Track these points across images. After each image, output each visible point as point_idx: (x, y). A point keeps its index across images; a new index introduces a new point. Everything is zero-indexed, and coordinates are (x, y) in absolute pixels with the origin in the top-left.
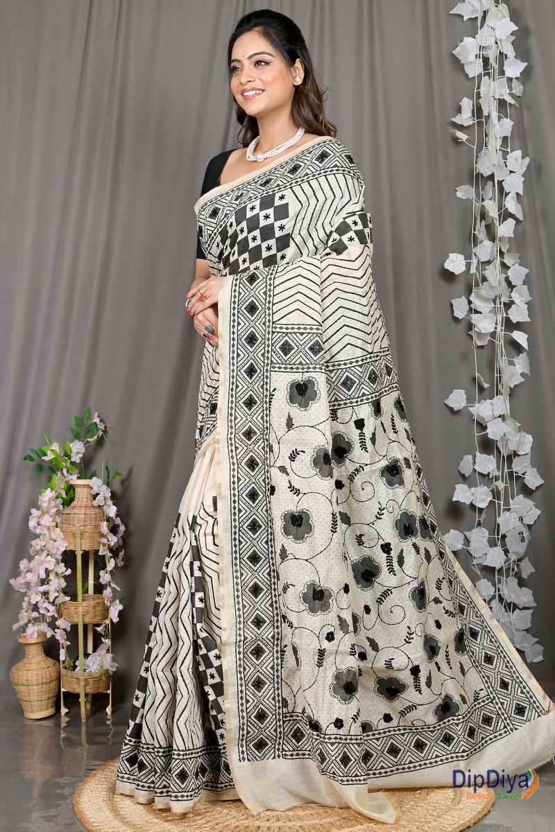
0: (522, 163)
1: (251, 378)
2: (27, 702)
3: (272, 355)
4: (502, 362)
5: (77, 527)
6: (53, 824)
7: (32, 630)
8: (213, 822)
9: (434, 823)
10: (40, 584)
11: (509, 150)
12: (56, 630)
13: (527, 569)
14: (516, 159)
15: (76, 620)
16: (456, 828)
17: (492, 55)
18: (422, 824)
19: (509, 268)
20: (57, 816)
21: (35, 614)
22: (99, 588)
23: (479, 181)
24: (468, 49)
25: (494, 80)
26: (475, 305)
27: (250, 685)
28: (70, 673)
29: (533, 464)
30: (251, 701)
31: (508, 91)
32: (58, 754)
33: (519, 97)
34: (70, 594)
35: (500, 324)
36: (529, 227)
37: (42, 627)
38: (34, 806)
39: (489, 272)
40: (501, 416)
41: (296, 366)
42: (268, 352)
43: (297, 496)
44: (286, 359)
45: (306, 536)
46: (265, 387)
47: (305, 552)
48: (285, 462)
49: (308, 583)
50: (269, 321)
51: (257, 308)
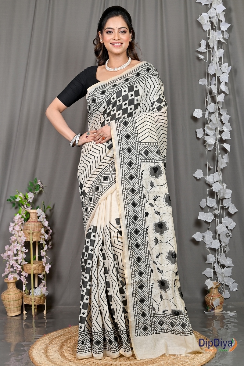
0: (228, 69)
1: (131, 167)
2: (9, 309)
3: (140, 156)
4: (219, 157)
5: (31, 231)
6: (20, 363)
7: (11, 276)
8: (91, 362)
9: (189, 362)
10: (14, 256)
11: (222, 63)
12: (21, 277)
13: (228, 249)
14: (225, 67)
15: (30, 272)
16: (199, 365)
17: (215, 21)
18: (184, 363)
19: (222, 115)
20: (22, 359)
21: (12, 270)
22: (40, 258)
23: (208, 76)
24: (204, 18)
25: (216, 32)
26: (207, 132)
27: (138, 301)
28: (27, 296)
29: (233, 203)
30: (139, 308)
31: (222, 37)
32: (22, 332)
33: (227, 39)
34: (27, 260)
35: (217, 140)
36: (231, 97)
37: (15, 275)
38: (11, 355)
39: (213, 117)
40: (218, 181)
41: (151, 160)
42: (138, 155)
43: (159, 215)
44: (147, 157)
45: (165, 232)
46: (138, 170)
47: (165, 239)
48: (152, 202)
49: (169, 252)
50: (137, 141)
51: (130, 136)
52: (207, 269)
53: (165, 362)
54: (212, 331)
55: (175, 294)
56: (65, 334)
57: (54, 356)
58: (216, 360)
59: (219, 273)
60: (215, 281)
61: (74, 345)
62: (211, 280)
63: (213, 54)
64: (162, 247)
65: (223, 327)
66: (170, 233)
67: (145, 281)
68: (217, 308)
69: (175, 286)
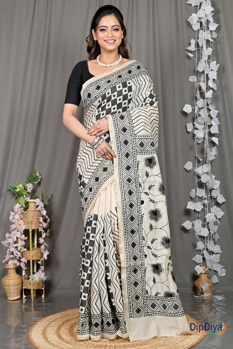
0: (216, 66)
1: (127, 158)
2: (9, 293)
3: (136, 148)
4: (208, 150)
5: (30, 219)
6: (19, 344)
7: (11, 262)
8: (87, 344)
9: (180, 344)
10: (14, 243)
11: (211, 61)
12: (21, 263)
13: (217, 237)
14: (214, 65)
15: (29, 258)
17: (204, 21)
18: (175, 344)
19: (210, 110)
20: (21, 341)
21: (12, 256)
22: (39, 245)
23: (198, 74)
24: (194, 19)
25: (204, 32)
26: (196, 126)
27: (132, 285)
28: (27, 281)
29: (221, 193)
30: (133, 291)
31: (211, 36)
32: (22, 316)
33: (215, 39)
34: (27, 247)
35: (206, 134)
36: (219, 93)
37: (15, 261)
38: (12, 336)
39: (202, 112)
40: (207, 173)
41: (146, 152)
42: (134, 147)
43: (154, 203)
44: (142, 149)
45: (159, 219)
46: (135, 161)
47: (159, 225)
48: (147, 190)
49: (163, 237)
50: (133, 134)
51: (126, 130)
52: (197, 255)
53: (157, 343)
54: (202, 314)
55: (168, 277)
56: (62, 317)
57: (52, 338)
58: (205, 341)
59: (208, 260)
60: (204, 267)
61: (71, 328)
62: (201, 266)
63: (202, 53)
64: (157, 233)
65: (212, 310)
66: (164, 220)
67: (139, 266)
68: (206, 292)
69: (168, 270)
